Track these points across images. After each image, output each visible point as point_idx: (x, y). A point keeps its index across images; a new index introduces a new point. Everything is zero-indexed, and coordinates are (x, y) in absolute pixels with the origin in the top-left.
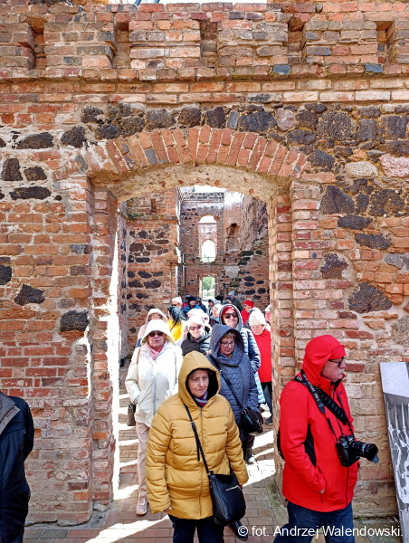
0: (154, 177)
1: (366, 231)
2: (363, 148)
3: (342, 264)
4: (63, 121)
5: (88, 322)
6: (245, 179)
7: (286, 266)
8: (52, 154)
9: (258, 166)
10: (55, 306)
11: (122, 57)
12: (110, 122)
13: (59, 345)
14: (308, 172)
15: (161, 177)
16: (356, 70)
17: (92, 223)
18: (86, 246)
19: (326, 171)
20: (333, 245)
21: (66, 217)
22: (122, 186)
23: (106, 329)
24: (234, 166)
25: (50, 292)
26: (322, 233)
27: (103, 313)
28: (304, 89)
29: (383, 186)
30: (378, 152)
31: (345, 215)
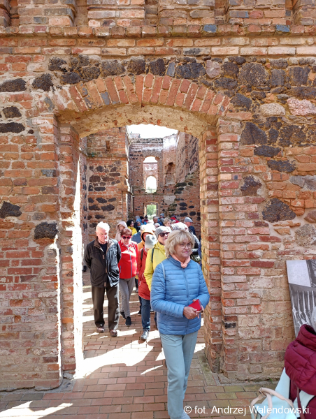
0: (109, 116)
1: (276, 158)
2: (274, 93)
3: (257, 184)
4: (34, 69)
5: (56, 231)
6: (181, 118)
7: (213, 187)
8: (26, 96)
9: (191, 107)
10: (30, 218)
11: (81, 18)
12: (72, 70)
13: (33, 249)
14: (231, 111)
15: (114, 116)
16: (269, 30)
17: (58, 153)
18: (54, 170)
19: (245, 110)
20: (250, 169)
21: (37, 147)
22: (82, 123)
23: (71, 237)
24: (172, 107)
25: (25, 207)
26: (242, 160)
27: (69, 224)
28: (228, 44)
29: (289, 123)
30: (286, 95)
31: (260, 145)
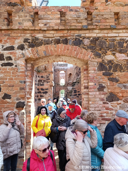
0: (46, 60)
1: (111, 77)
2: (110, 51)
3: (104, 87)
4: (18, 42)
5: (25, 105)
6: (74, 60)
7: (87, 88)
8: (14, 52)
9: (78, 56)
10: (14, 100)
11: (36, 22)
12: (32, 42)
14: (93, 58)
15: (48, 59)
16: (108, 27)
17: (26, 74)
18: (25, 81)
19: (99, 58)
20: (101, 81)
21: (18, 72)
22: (36, 62)
23: (30, 107)
24: (71, 56)
25: (13, 95)
26: (98, 77)
27: (30, 102)
28: (92, 33)
29: (117, 63)
30: (115, 52)
31: (105, 71)
